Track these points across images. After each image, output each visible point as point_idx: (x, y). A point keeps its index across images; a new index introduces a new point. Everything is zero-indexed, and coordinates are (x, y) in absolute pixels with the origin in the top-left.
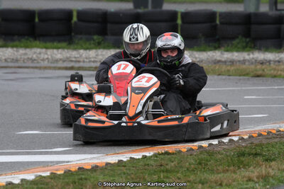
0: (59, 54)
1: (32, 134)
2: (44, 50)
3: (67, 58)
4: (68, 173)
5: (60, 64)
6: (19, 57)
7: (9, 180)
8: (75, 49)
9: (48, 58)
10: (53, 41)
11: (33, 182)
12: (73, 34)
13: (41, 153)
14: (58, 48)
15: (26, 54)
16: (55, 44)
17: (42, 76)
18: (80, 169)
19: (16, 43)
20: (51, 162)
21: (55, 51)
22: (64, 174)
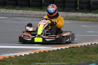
0: (38, 13)
2: (33, 11)
3: (40, 14)
4: (40, 52)
6: (24, 13)
7: (21, 54)
8: (43, 11)
9: (34, 14)
10: (36, 8)
11: (28, 55)
12: (42, 6)
14: (37, 11)
15: (26, 12)
16: (37, 9)
18: (44, 51)
19: (24, 9)
20: (35, 49)
21: (36, 12)
22: (39, 53)
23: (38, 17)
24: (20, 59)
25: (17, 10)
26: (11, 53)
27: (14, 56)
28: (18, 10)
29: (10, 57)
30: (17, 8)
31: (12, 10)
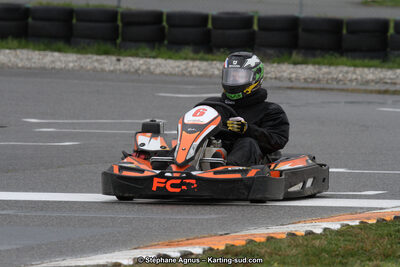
0: (371, 74)
1: (337, 173)
2: (352, 69)
3: (381, 79)
4: (381, 222)
5: (372, 87)
6: (321, 76)
7: (309, 229)
8: (390, 68)
9: (356, 79)
10: (364, 57)
11: (338, 233)
12: (388, 50)
13: (348, 197)
14: (369, 67)
15: (329, 73)
16: (366, 61)
17: (349, 100)
18: (396, 218)
19: (319, 59)
20: (361, 208)
21: (366, 70)
22: (376, 224)
23: (371, 92)
24: (307, 246)
25: (295, 63)
26: (273, 225)
27: (284, 236)
28: (299, 67)
29: (272, 238)
30: (295, 56)
31: (275, 65)
